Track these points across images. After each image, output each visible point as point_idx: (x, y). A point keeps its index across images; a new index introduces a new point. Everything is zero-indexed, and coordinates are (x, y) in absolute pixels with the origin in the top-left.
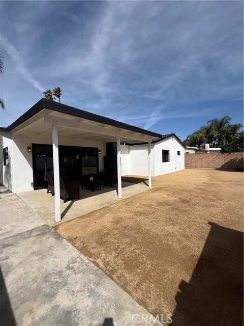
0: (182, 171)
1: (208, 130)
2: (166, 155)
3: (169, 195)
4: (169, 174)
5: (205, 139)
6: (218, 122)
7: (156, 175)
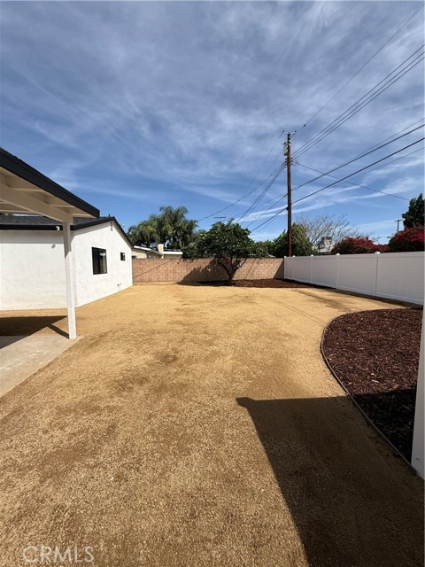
0: (129, 289)
1: (161, 224)
2: (99, 261)
3: (128, 351)
4: (107, 298)
5: (157, 236)
6: (173, 212)
7: (81, 303)
